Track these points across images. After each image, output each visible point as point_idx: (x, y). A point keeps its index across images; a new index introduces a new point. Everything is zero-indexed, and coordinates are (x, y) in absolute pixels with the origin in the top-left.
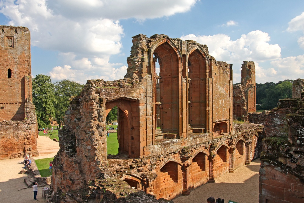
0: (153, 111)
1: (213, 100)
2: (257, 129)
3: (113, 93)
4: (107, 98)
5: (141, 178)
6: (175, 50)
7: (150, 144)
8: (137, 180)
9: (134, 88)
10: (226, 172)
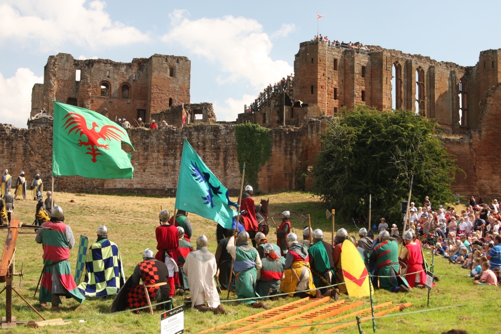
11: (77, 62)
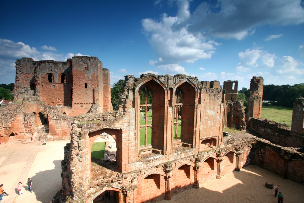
0: (136, 136)
1: (201, 122)
2: (250, 141)
3: (95, 126)
4: (89, 130)
5: (122, 189)
6: (161, 85)
7: (132, 161)
8: (118, 190)
9: (116, 120)
10: (212, 178)
11: (34, 62)
